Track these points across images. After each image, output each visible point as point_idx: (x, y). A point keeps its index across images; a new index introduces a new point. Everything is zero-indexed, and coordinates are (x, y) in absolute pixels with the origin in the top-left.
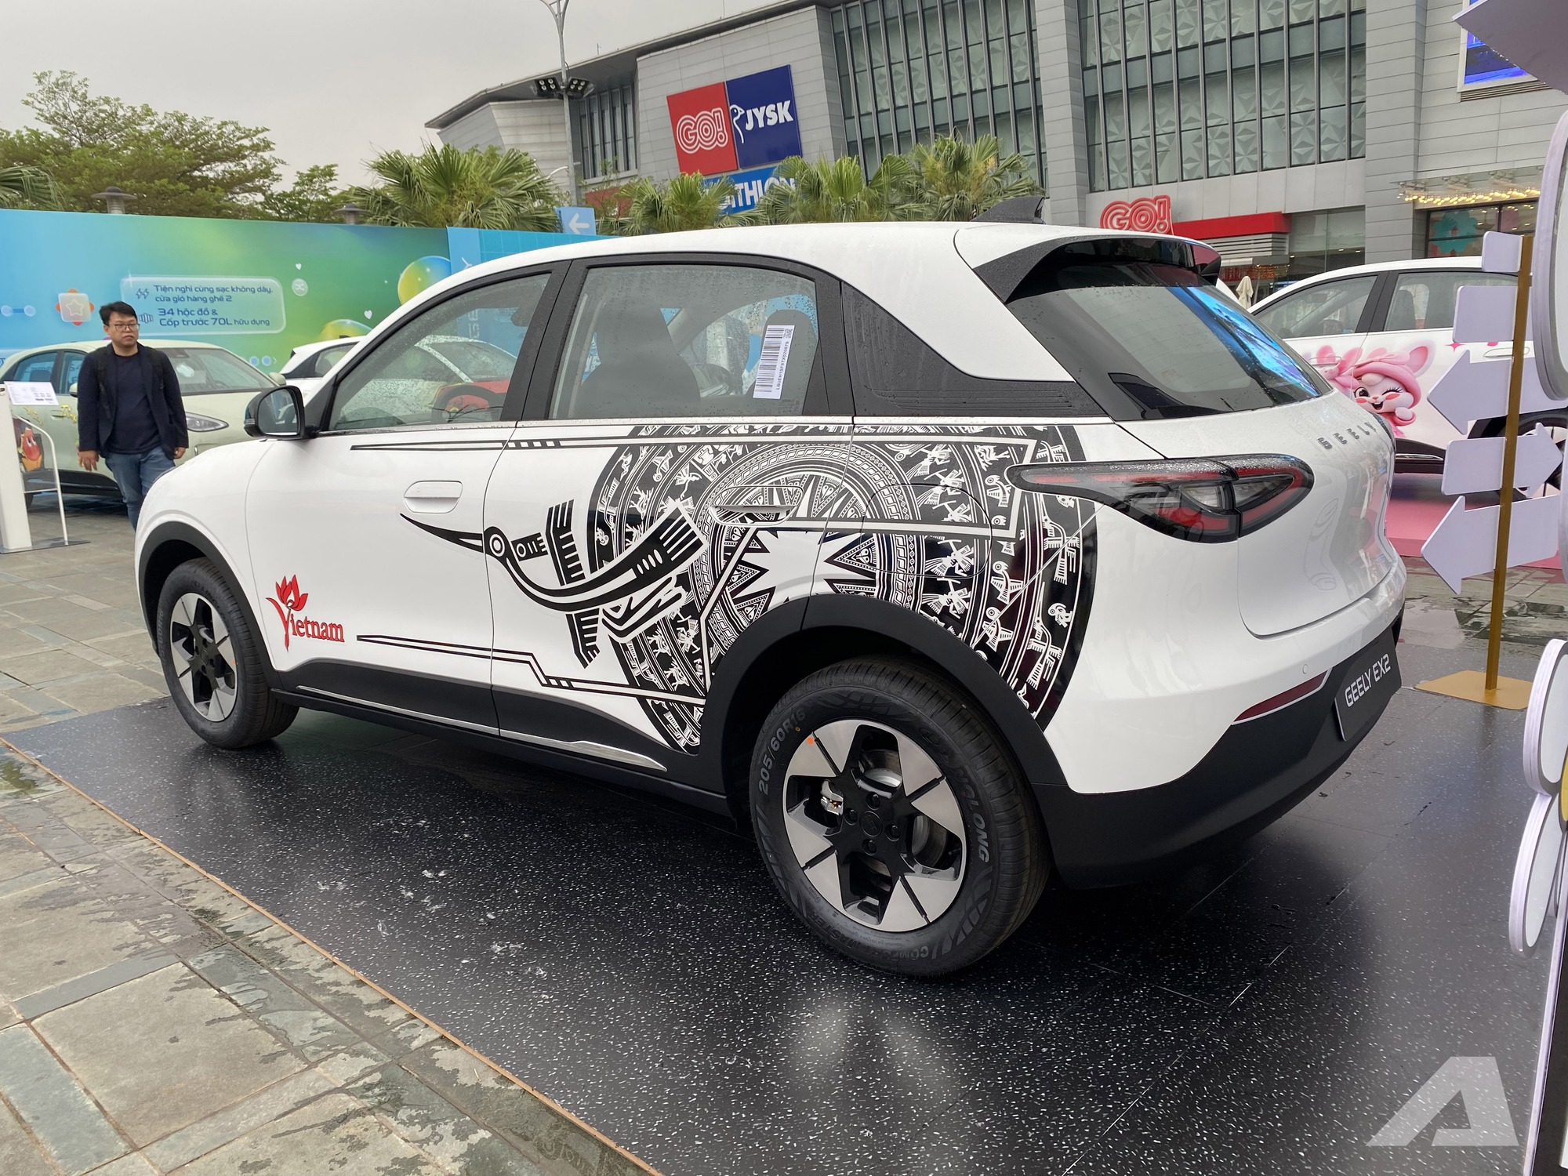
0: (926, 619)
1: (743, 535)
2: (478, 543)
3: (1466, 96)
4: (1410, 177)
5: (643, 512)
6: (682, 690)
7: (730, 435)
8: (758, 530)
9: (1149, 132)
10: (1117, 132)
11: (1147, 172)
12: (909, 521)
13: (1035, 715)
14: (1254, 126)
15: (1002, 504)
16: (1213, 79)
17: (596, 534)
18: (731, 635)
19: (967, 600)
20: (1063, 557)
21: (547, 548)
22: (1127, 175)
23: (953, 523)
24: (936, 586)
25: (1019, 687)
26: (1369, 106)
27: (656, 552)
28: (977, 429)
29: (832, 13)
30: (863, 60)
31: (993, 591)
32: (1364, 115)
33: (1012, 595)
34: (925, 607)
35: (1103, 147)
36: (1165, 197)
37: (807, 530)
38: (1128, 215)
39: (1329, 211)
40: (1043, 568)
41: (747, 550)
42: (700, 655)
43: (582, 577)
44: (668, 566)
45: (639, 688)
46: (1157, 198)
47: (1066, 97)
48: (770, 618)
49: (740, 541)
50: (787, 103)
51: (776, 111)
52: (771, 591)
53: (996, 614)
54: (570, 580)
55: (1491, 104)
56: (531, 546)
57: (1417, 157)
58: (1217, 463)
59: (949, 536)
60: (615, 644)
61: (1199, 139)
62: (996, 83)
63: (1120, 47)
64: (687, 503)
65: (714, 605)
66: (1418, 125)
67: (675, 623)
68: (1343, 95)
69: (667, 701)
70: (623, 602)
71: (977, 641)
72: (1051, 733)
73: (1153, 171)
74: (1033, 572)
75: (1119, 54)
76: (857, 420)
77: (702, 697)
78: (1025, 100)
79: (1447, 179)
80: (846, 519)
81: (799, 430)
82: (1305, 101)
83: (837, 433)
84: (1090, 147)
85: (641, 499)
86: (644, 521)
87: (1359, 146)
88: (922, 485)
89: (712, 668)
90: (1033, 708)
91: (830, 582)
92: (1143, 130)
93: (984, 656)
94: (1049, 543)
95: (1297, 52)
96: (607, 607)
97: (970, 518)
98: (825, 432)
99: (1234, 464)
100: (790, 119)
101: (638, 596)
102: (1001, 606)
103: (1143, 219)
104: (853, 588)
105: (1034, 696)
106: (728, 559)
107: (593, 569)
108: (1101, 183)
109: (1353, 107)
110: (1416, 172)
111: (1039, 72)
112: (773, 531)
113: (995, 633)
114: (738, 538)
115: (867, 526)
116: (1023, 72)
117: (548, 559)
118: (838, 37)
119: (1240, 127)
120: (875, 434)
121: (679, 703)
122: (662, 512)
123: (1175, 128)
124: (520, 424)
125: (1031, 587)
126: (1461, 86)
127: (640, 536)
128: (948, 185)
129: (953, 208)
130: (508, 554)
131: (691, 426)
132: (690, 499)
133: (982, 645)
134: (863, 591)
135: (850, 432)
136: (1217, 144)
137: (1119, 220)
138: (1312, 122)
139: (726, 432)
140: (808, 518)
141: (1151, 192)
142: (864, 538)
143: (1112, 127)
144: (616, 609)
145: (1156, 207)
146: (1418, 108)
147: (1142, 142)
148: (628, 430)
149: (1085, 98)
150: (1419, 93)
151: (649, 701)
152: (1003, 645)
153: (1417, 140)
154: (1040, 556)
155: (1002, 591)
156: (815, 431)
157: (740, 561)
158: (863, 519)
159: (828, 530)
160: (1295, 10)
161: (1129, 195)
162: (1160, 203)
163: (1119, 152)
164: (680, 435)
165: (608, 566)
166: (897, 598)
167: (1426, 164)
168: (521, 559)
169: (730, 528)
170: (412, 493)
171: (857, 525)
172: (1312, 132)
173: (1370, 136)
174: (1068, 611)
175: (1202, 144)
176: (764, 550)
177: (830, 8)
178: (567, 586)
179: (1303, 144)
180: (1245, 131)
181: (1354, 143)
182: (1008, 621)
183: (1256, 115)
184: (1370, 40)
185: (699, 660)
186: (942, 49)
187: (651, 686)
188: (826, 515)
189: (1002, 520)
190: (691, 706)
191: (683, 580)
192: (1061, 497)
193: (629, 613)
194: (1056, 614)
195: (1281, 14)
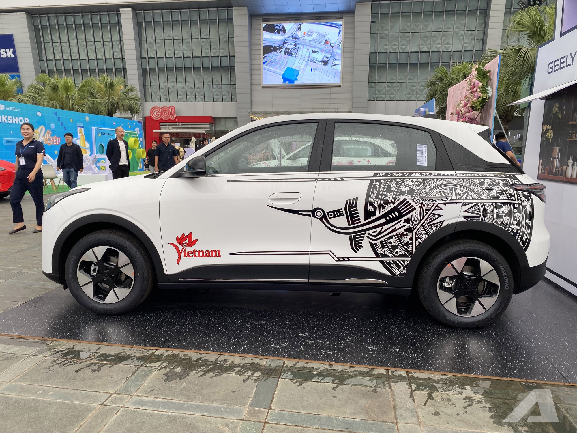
0: (496, 226)
1: (433, 205)
2: (310, 213)
3: (263, 88)
5: (390, 200)
6: (401, 256)
7: (414, 176)
8: (438, 204)
9: (166, 84)
10: (154, 82)
11: (165, 97)
12: (489, 199)
13: (524, 248)
14: (201, 87)
15: (513, 194)
16: (187, 69)
17: (369, 208)
18: (425, 236)
19: (508, 219)
20: (528, 207)
21: (344, 214)
22: (159, 97)
23: (502, 199)
24: (498, 216)
25: (521, 241)
26: (237, 86)
27: (396, 212)
28: (493, 175)
29: (33, 17)
30: (48, 38)
31: (514, 217)
32: (235, 88)
33: (519, 218)
34: (496, 222)
35: (149, 87)
36: (173, 107)
37: (457, 203)
38: (160, 112)
39: (226, 118)
40: (525, 210)
41: (434, 210)
42: (412, 244)
43: (360, 222)
44: (401, 216)
45: (380, 257)
46: (170, 107)
47: (136, 67)
48: (441, 230)
49: (431, 207)
50: (12, 50)
51: (6, 52)
52: (443, 222)
53: (515, 223)
54: (353, 224)
55: (270, 91)
56: (337, 213)
57: (251, 103)
59: (501, 203)
60: (371, 244)
61: (183, 88)
62: (107, 57)
63: (155, 52)
64: (409, 197)
65: (420, 227)
66: (251, 94)
67: (401, 235)
68: (228, 81)
69: (393, 260)
70: (378, 230)
71: (511, 230)
72: (527, 253)
73: (168, 97)
74: (523, 211)
75: (154, 56)
76: (457, 172)
77: (410, 257)
78: (119, 65)
80: (469, 199)
81: (439, 175)
82: (217, 81)
83: (452, 176)
84: (145, 86)
85: (388, 196)
86: (391, 203)
87: (234, 98)
88: (489, 190)
89: (416, 247)
90: (524, 246)
91: (465, 217)
92: (164, 82)
93: (512, 234)
94: (525, 204)
95: (214, 65)
96: (370, 232)
97: (506, 198)
98: (447, 175)
100: (13, 56)
101: (385, 227)
102: (516, 220)
103: (166, 114)
104: (473, 219)
105: (524, 243)
106: (427, 213)
107: (366, 219)
108: (149, 99)
109: (232, 86)
110: (252, 108)
111: (125, 56)
112: (445, 204)
113: (515, 228)
114: (430, 206)
115: (477, 201)
116: (118, 55)
117: (345, 217)
118: (36, 28)
119: (197, 87)
120: (464, 176)
121: (398, 260)
122: (399, 200)
123: (175, 83)
124: (320, 173)
125: (522, 215)
126: (262, 84)
127: (388, 208)
128: (106, 93)
129: (110, 102)
130: (324, 216)
131: (398, 173)
132: (409, 195)
133: (512, 231)
134: (476, 219)
135: (456, 175)
136: (189, 91)
137: (157, 113)
138: (220, 88)
139: (412, 175)
140: (456, 200)
141: (168, 104)
142: (476, 205)
143: (152, 80)
144: (374, 232)
145: (170, 110)
146: (251, 89)
147: (163, 87)
148: (372, 175)
149: (142, 68)
150: (251, 84)
151: (385, 261)
152: (517, 231)
153: (251, 99)
154: (523, 207)
155: (516, 216)
156: (444, 175)
157: (431, 213)
158: (475, 199)
159: (464, 203)
160: (213, 52)
161: (161, 105)
162: (171, 109)
163: (155, 89)
164: (394, 176)
165: (372, 218)
166: (487, 220)
167: (254, 107)
168: (330, 218)
169: (427, 204)
170: (274, 197)
171: (473, 201)
172: (219, 92)
173: (238, 95)
174: (530, 221)
175: (184, 90)
176: (441, 209)
177: (32, 15)
178: (351, 226)
179: (217, 95)
180: (199, 88)
181: (233, 97)
182: (518, 224)
183: (202, 84)
184: (237, 65)
185: (411, 245)
186: (84, 40)
187: (387, 256)
188: (462, 198)
189: (513, 198)
190: (404, 261)
191: (407, 221)
192: (524, 192)
193: (380, 233)
194: (527, 221)
195: (209, 52)
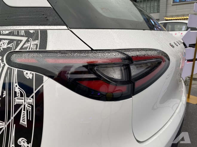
3: (173, 5)
4: (165, 15)
14: (146, 8)
20: (24, 110)
26: (160, 6)
28: (7, 32)
40: (14, 116)
55: (175, 6)
57: (166, 13)
58: (121, 53)
66: (166, 9)
68: (157, 4)
74: (9, 118)
79: (170, 16)
82: (152, 5)
94: (18, 101)
99: (131, 54)
110: (166, 15)
125: (9, 126)
126: (172, 4)
146: (167, 7)
150: (167, 4)
153: (166, 11)
154: (12, 109)
167: (167, 14)
172: (153, 9)
173: (160, 10)
174: (28, 143)
179: (152, 11)
181: (158, 11)
192: (26, 71)
194: (22, 144)
